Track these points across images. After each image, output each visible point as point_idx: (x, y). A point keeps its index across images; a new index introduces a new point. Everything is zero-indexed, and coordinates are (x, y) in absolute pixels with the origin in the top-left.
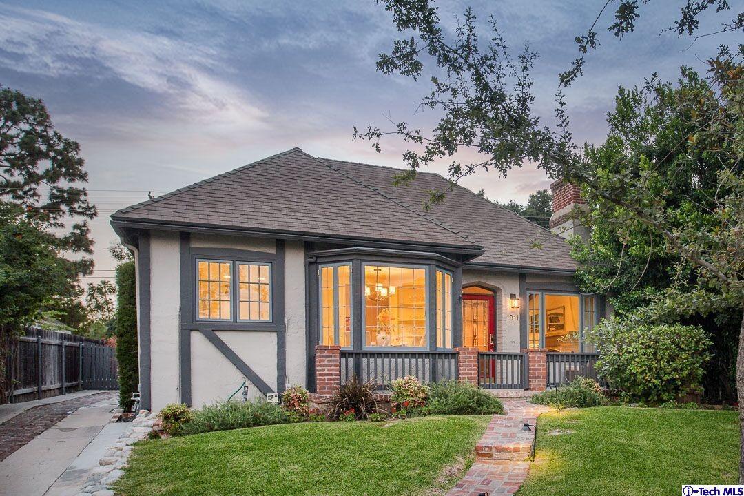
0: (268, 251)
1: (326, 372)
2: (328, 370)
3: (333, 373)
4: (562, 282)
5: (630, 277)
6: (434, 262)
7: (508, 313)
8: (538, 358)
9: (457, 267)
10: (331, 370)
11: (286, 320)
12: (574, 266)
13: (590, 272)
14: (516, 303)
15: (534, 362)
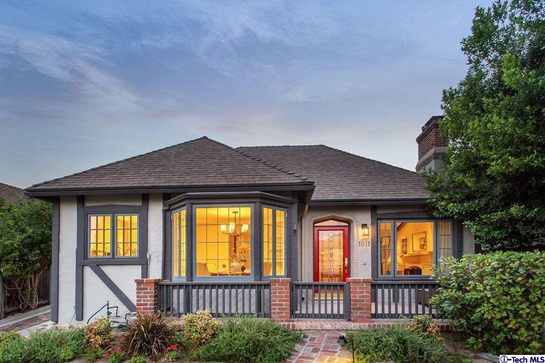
0: (137, 204)
1: (142, 302)
2: (144, 301)
3: (148, 303)
4: (414, 210)
5: (491, 199)
6: (258, 200)
7: (359, 241)
8: (360, 288)
9: (291, 203)
10: (147, 301)
11: (148, 255)
12: (427, 195)
13: (443, 199)
14: (366, 231)
15: (355, 292)
